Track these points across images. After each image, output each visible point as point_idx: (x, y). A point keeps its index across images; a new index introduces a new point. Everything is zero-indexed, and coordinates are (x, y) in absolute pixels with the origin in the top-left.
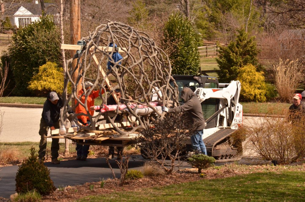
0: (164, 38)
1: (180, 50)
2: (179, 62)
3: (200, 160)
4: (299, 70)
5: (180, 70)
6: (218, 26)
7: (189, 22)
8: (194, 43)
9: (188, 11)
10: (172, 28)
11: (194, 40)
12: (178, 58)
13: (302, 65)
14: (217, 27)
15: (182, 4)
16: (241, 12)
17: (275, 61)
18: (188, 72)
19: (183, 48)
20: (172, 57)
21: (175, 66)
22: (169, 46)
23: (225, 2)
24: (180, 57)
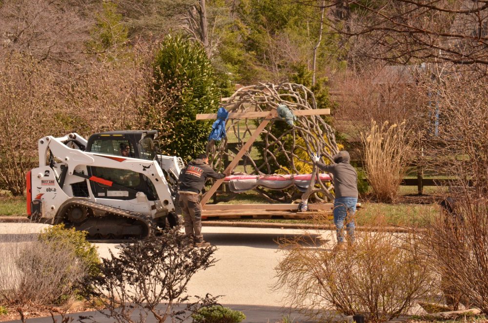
0: (154, 81)
1: (185, 103)
2: (184, 127)
3: (216, 317)
4: (407, 142)
5: (186, 142)
6: (263, 58)
7: (201, 51)
8: (213, 90)
9: (206, 29)
10: (169, 62)
11: (212, 84)
12: (181, 119)
13: (413, 132)
14: (261, 60)
15: (192, 17)
16: (304, 31)
17: (363, 125)
18: (201, 146)
19: (192, 100)
20: (170, 117)
21: (176, 135)
22: (165, 97)
23: (274, 13)
24: (186, 118)
